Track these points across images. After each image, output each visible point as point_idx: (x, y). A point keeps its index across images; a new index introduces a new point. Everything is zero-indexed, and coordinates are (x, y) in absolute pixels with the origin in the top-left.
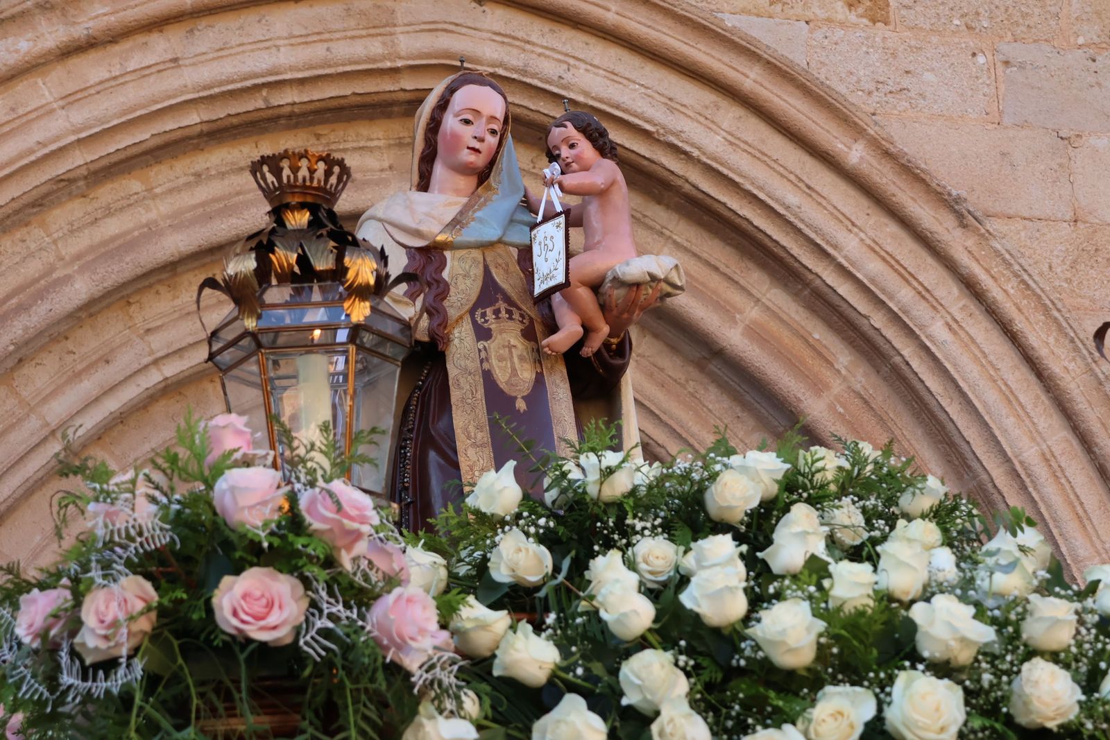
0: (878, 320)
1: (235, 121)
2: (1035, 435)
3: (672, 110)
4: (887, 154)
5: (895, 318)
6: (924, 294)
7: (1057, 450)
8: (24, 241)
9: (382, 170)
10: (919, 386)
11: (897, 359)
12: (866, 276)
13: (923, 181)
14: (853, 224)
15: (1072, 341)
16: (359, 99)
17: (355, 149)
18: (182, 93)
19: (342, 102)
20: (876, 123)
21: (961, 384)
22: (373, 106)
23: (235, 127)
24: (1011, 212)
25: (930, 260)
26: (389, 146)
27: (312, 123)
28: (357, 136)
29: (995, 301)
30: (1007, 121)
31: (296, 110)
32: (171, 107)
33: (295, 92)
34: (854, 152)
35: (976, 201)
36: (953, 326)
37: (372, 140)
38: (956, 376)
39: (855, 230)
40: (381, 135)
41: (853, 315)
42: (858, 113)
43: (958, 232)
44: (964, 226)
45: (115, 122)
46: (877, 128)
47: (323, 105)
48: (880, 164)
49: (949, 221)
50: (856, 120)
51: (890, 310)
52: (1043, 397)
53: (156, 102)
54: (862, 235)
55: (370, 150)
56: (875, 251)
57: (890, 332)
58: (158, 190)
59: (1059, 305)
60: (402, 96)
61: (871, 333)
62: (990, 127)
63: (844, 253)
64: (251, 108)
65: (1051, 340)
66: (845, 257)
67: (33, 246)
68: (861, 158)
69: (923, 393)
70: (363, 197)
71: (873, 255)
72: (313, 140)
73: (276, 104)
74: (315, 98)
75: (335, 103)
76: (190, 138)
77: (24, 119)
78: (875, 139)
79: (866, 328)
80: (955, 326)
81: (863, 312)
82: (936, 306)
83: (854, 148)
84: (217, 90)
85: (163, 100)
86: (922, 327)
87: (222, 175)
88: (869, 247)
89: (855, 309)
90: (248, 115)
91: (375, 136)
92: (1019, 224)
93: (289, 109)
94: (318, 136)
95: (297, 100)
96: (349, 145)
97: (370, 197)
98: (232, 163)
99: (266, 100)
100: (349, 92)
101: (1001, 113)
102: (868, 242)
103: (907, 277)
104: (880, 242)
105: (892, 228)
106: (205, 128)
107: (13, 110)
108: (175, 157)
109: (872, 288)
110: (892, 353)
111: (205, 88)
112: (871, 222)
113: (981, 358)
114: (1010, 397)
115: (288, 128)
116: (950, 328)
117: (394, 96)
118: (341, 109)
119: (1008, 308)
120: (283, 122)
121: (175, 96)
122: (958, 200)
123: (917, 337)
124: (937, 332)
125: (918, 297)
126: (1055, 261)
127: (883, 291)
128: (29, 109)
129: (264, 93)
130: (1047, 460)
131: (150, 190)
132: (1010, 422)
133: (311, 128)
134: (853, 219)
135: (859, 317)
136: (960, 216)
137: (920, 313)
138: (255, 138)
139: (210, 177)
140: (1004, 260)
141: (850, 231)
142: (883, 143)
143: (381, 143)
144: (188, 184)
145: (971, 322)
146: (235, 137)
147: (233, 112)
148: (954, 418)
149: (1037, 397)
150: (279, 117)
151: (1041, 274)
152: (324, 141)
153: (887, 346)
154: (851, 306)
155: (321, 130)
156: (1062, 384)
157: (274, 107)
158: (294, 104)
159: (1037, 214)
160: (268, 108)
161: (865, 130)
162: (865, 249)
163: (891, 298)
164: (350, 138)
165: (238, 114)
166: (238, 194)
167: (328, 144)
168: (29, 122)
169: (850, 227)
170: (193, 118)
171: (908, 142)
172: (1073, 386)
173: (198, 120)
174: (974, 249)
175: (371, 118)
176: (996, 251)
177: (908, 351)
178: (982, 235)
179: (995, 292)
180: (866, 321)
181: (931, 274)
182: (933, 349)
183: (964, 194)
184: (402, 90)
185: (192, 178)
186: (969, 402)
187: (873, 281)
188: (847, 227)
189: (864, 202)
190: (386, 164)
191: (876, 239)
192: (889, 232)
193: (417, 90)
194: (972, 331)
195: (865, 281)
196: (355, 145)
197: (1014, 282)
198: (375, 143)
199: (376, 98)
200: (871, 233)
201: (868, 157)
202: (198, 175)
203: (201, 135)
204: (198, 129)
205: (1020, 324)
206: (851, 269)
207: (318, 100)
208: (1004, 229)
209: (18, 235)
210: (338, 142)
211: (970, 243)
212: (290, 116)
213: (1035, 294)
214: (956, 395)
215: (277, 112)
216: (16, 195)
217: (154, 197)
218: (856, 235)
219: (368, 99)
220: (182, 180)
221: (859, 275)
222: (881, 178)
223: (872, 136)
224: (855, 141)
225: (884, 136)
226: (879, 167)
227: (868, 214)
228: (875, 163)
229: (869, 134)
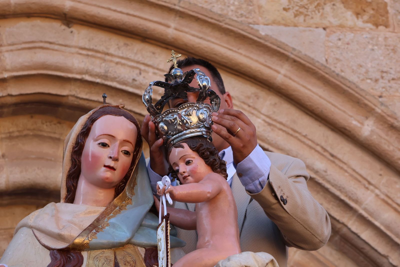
0: (394, 259)
12: (382, 224)
14: (369, 183)
20: (382, 104)
34: (366, 127)
39: (371, 187)
42: (367, 97)
46: (383, 108)
48: (387, 135)
50: (366, 102)
54: (377, 191)
56: (388, 204)
63: (364, 206)
66: (365, 209)
68: (372, 131)
71: (387, 207)
78: (382, 116)
79: (386, 266)
81: (382, 253)
83: (366, 124)
88: (383, 200)
89: (376, 251)
102: (383, 196)
104: (392, 196)
109: (388, 233)
112: (384, 180)
134: (369, 179)
135: (380, 257)
141: (367, 188)
142: (389, 119)
154: (373, 248)
161: (374, 109)
162: (379, 202)
169: (367, 185)
180: (385, 260)
184: (9, 95)
187: (388, 227)
188: (364, 185)
189: (377, 166)
191: (389, 194)
193: (21, 95)
195: (382, 228)
200: (384, 190)
201: (378, 131)
206: (370, 218)
218: (372, 191)
221: (377, 224)
222: (388, 146)
223: (380, 114)
224: (367, 118)
225: (389, 113)
226: (386, 137)
227: (381, 175)
228: (383, 135)
229: (377, 113)
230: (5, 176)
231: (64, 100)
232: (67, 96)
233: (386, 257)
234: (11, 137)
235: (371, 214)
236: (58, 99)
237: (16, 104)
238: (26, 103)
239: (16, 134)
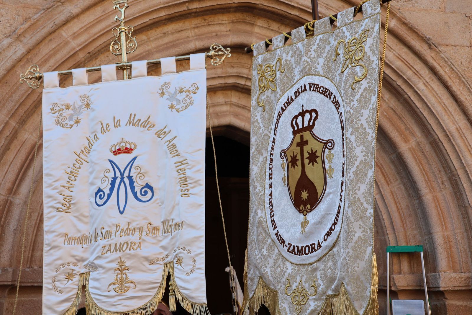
0: (399, 82)
1: (177, 14)
2: (454, 122)
3: (328, 9)
4: (404, 23)
5: (405, 81)
6: (416, 73)
7: (462, 127)
8: (108, 57)
9: (227, 31)
10: (413, 105)
11: (406, 96)
12: (395, 67)
13: (416, 33)
14: (391, 48)
15: (469, 89)
16: (219, 6)
17: (217, 24)
18: (160, 5)
19: (213, 7)
20: (400, 12)
21: (429, 104)
22: (224, 9)
23: (177, 17)
24: (448, 43)
25: (418, 61)
26: (229, 23)
27: (203, 15)
28: (218, 19)
29: (441, 75)
30: (447, 11)
31: (198, 10)
32: (156, 10)
33: (197, 4)
34: (392, 23)
35: (435, 40)
36: (426, 84)
37: (223, 21)
38: (427, 102)
39: (392, 50)
40: (226, 19)
41: (391, 81)
42: (393, 9)
43: (429, 51)
44: (431, 48)
45: (137, 15)
46: (400, 14)
47: (207, 8)
48: (401, 27)
49: (426, 47)
50: (393, 11)
51: (404, 79)
52: (458, 109)
53: (151, 8)
54: (394, 52)
55: (223, 24)
56: (399, 58)
57: (404, 87)
58: (151, 39)
59: (464, 76)
60: (234, 5)
61: (397, 87)
62: (441, 13)
63: (388, 59)
64: (182, 10)
65: (461, 89)
66: (388, 60)
67: (111, 58)
68: (395, 25)
69: (415, 108)
70: (220, 41)
71: (398, 59)
72: (203, 21)
73: (191, 8)
74: (204, 6)
75: (211, 8)
76: (162, 20)
77: (108, 15)
78: (400, 18)
79: (395, 85)
80: (427, 84)
81: (394, 80)
82: (420, 77)
83: (392, 21)
84: (171, 4)
85: (153, 7)
86: (415, 85)
87: (173, 33)
88: (397, 56)
89: (391, 79)
90: (181, 12)
91: (224, 19)
92: (450, 48)
93: (195, 10)
94: (205, 20)
95: (198, 7)
96: (215, 23)
97: (222, 40)
98: (176, 29)
99: (187, 7)
100: (215, 4)
101: (445, 8)
102: (397, 55)
103: (410, 67)
104: (401, 55)
105: (405, 50)
106: (167, 17)
107: (104, 11)
108: (157, 27)
109: (398, 71)
110: (404, 94)
111: (167, 3)
112: (398, 47)
113: (436, 95)
114: (446, 109)
115: (195, 17)
116: (425, 85)
117: (231, 5)
118: (213, 10)
119: (446, 78)
120: (193, 15)
121: (157, 6)
122: (429, 39)
123: (413, 88)
124: (420, 86)
125: (414, 74)
126: (463, 61)
127: (402, 72)
128: (109, 11)
129: (187, 4)
130: (458, 131)
131: (148, 39)
132: (445, 117)
133: (203, 17)
134: (391, 47)
135: (393, 81)
136: (429, 46)
137: (414, 80)
138: (184, 20)
139: (169, 34)
140: (445, 60)
141: (390, 51)
142: (403, 19)
143: (226, 22)
144: (161, 37)
145: (432, 82)
146: (177, 20)
147: (176, 11)
148: (426, 116)
149: (456, 109)
150: (192, 13)
151: (458, 65)
152: (207, 21)
153: (402, 92)
154: (390, 77)
155: (206, 17)
156: (464, 104)
157: (190, 9)
158: (197, 8)
159: (457, 44)
160: (188, 10)
161: (396, 15)
162: (395, 57)
163: (404, 74)
164: (216, 20)
165: (178, 12)
166: (178, 40)
167: (208, 22)
168: (109, 15)
169: (390, 49)
170: (163, 14)
171: (412, 18)
172: (468, 104)
173: (164, 14)
174: (434, 57)
175: (223, 13)
176: (442, 57)
177: (410, 93)
178: (437, 52)
179: (441, 72)
180: (395, 83)
181: (419, 66)
182: (419, 92)
183: (431, 37)
184: (234, 3)
185: (162, 35)
186: (431, 111)
187: (398, 68)
188: (389, 49)
189: (395, 41)
190: (228, 29)
191: (399, 54)
192: (404, 52)
193: (239, 3)
194: (433, 86)
195: (395, 69)
196: (217, 22)
197: (448, 68)
198: (224, 22)
199: (225, 6)
200: (398, 52)
201: (397, 25)
202: (165, 34)
203: (166, 19)
204: (165, 17)
205: (450, 83)
206: (390, 64)
207: (205, 7)
208: (445, 49)
209: (106, 55)
210: (212, 22)
211: (433, 55)
212: (196, 12)
213: (456, 72)
214: (426, 108)
215: (191, 11)
216: (105, 41)
217: (150, 41)
218: (392, 52)
219: (222, 6)
220: (159, 35)
221: (393, 67)
222: (402, 32)
223: (399, 17)
224: (393, 19)
225: (403, 17)
226: (401, 28)
227: (397, 45)
228: (400, 27)
229: (398, 16)
230: (230, 39)
231: (257, 6)
232: (259, 4)
233: (395, 81)
234: (233, 22)
235: (391, 62)
236: (255, 5)
237: (236, 7)
238: (240, 7)
239: (235, 21)
